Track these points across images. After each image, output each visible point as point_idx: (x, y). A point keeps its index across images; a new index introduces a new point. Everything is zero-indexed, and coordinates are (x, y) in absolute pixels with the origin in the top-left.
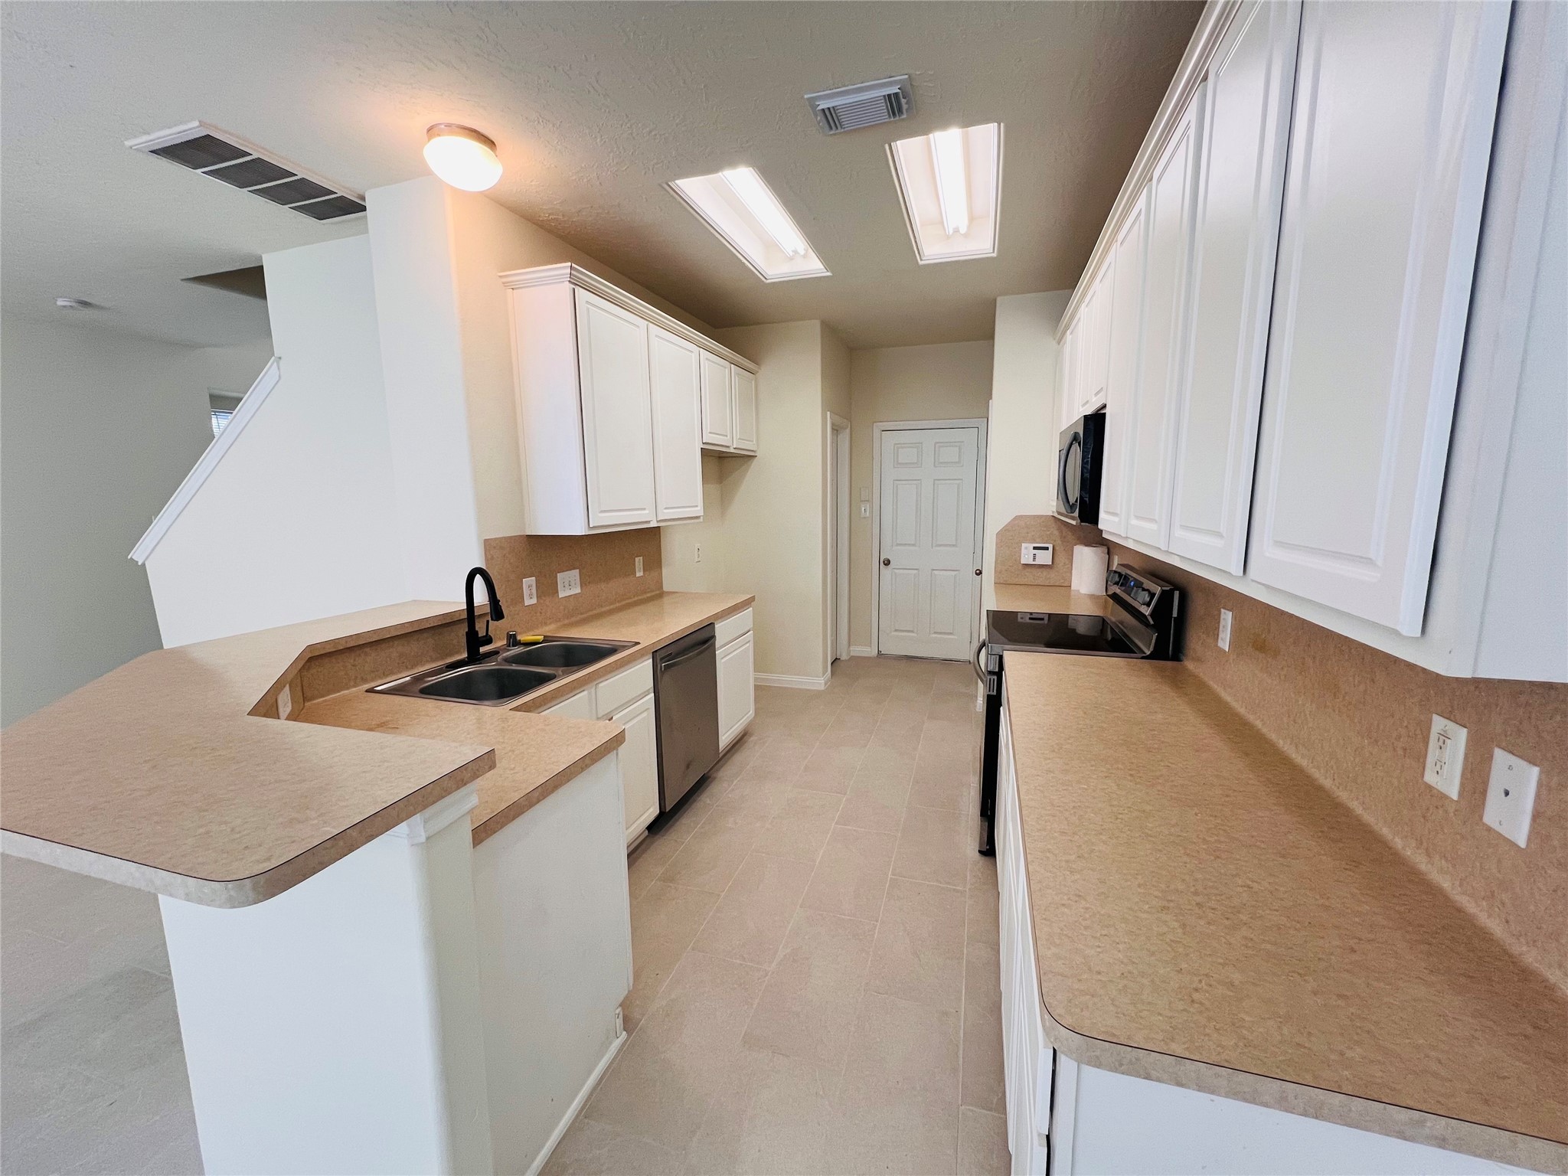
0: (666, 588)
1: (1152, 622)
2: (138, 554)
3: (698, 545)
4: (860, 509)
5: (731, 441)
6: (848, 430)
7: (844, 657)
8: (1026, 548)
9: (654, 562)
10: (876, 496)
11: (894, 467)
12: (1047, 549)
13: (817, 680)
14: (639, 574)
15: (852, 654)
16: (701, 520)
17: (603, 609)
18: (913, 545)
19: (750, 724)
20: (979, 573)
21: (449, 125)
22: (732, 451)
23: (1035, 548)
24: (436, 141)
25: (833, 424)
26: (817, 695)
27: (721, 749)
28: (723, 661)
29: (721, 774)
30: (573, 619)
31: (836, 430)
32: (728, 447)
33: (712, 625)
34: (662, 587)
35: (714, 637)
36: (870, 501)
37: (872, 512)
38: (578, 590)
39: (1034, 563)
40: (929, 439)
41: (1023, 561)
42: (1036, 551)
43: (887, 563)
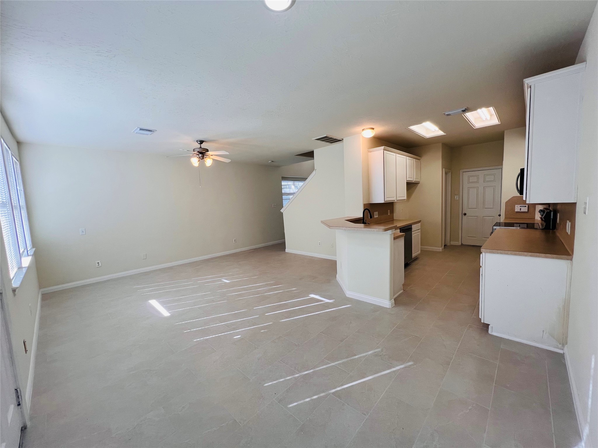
0: (395, 218)
1: (544, 220)
2: (282, 211)
3: (402, 208)
4: (455, 197)
5: (413, 179)
6: (450, 173)
7: (448, 244)
8: (517, 206)
9: (392, 212)
10: (461, 194)
11: (468, 183)
12: (526, 206)
13: (440, 249)
14: (389, 214)
15: (451, 244)
16: (406, 200)
17: (382, 222)
18: (476, 208)
19: (419, 255)
20: (500, 215)
21: (367, 128)
22: (413, 182)
23: (520, 206)
24: (364, 131)
25: (445, 172)
26: (440, 252)
27: (413, 257)
28: (414, 235)
29: (412, 264)
30: (377, 223)
31: (446, 173)
32: (412, 181)
33: (411, 225)
34: (393, 218)
35: (412, 228)
36: (459, 194)
37: (459, 198)
38: (377, 216)
39: (520, 211)
40: (481, 174)
41: (516, 211)
42: (520, 208)
43: (465, 214)
